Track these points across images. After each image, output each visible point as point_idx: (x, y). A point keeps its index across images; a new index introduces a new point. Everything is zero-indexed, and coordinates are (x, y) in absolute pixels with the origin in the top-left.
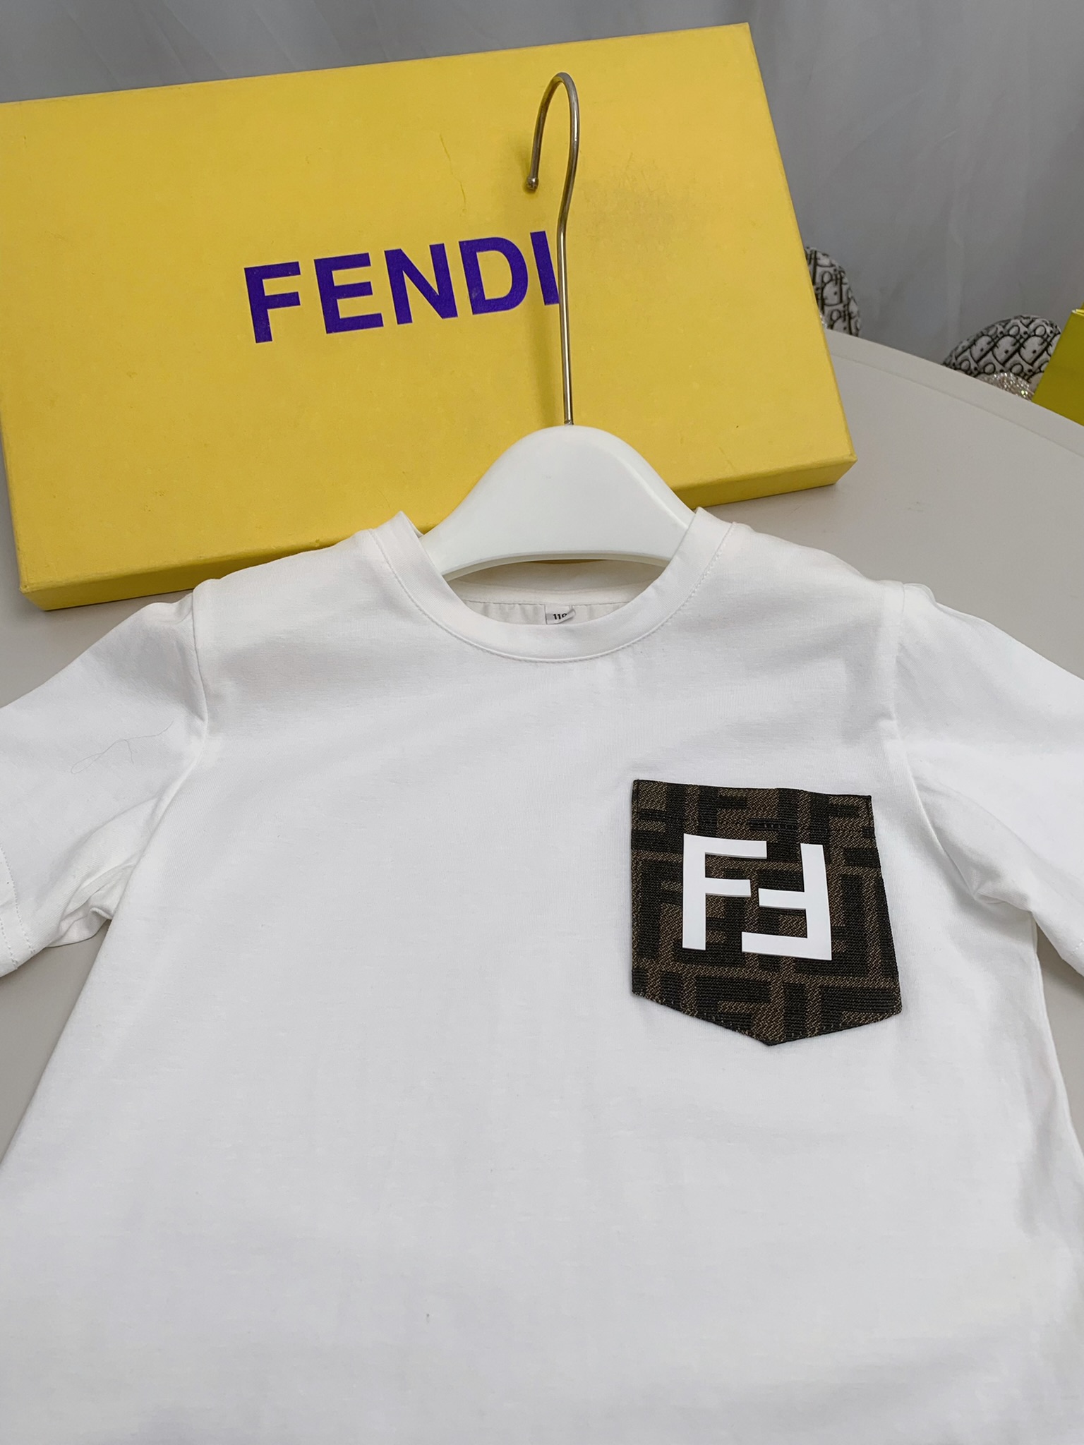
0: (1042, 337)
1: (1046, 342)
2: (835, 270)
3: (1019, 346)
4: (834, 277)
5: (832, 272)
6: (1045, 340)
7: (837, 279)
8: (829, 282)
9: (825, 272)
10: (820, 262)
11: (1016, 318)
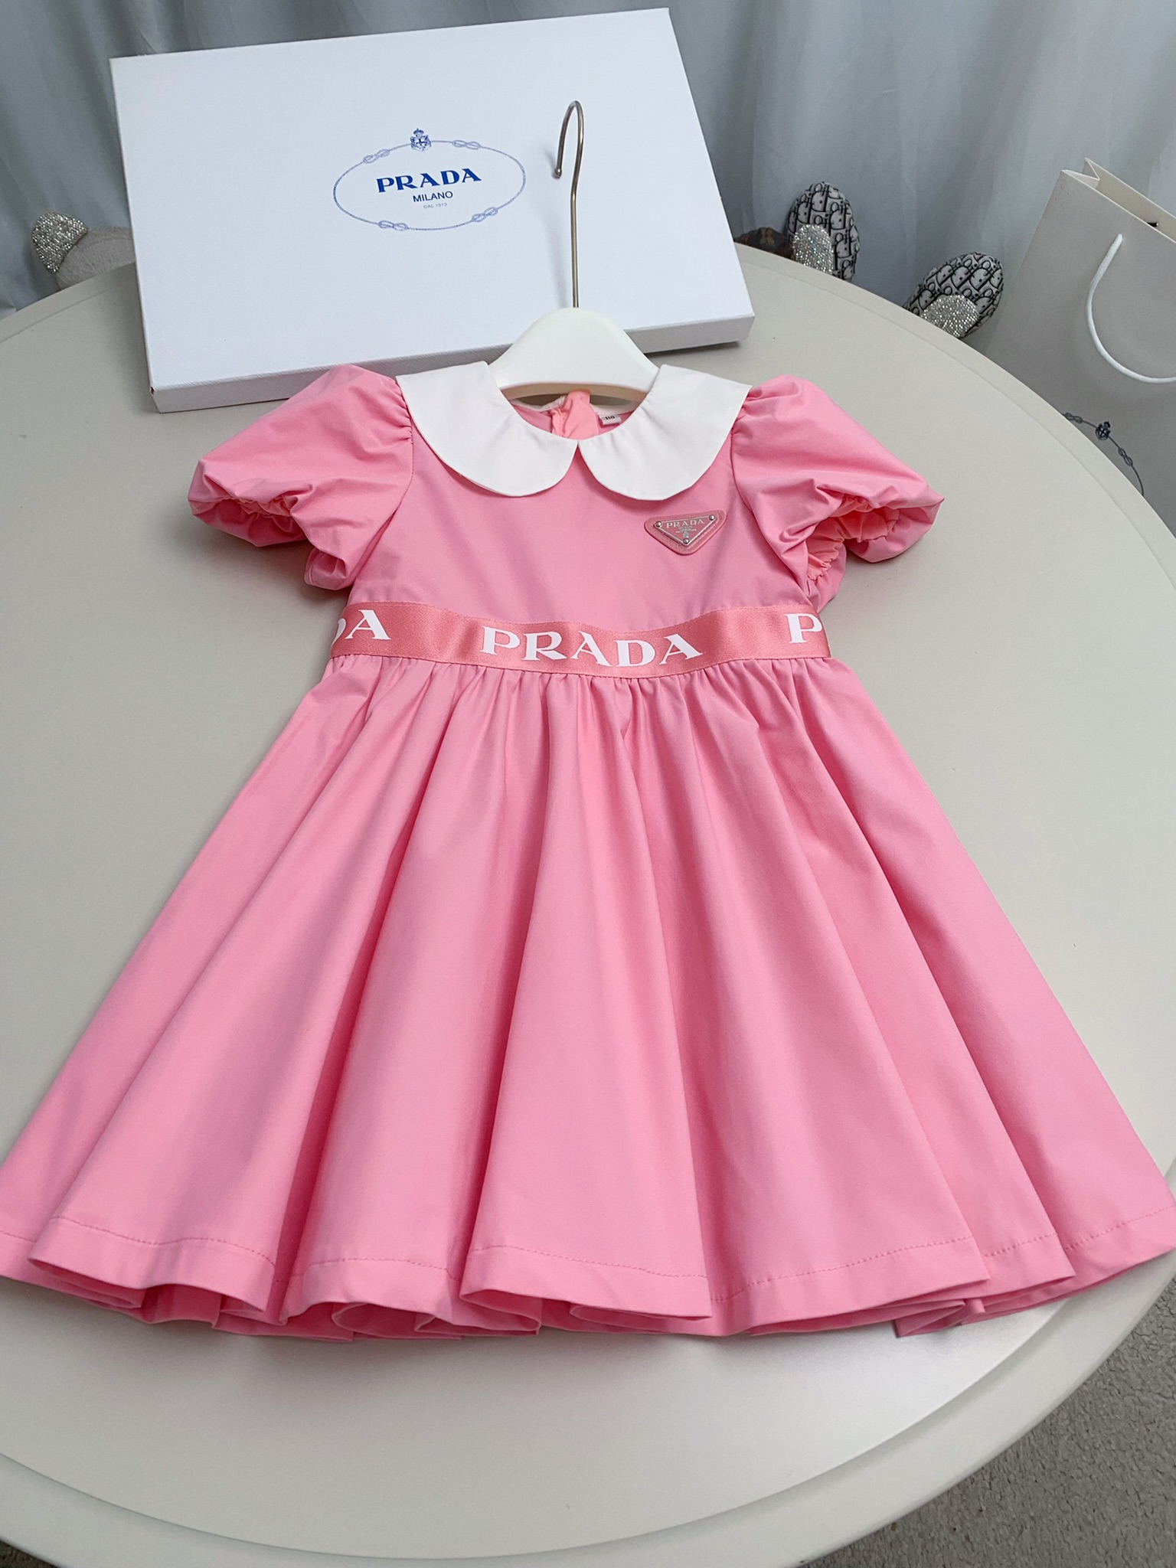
0: (986, 269)
1: (990, 274)
2: (842, 202)
3: (970, 276)
4: (840, 207)
5: (839, 203)
6: (989, 272)
7: (842, 209)
8: (836, 211)
9: (834, 203)
10: (830, 194)
11: (971, 254)
